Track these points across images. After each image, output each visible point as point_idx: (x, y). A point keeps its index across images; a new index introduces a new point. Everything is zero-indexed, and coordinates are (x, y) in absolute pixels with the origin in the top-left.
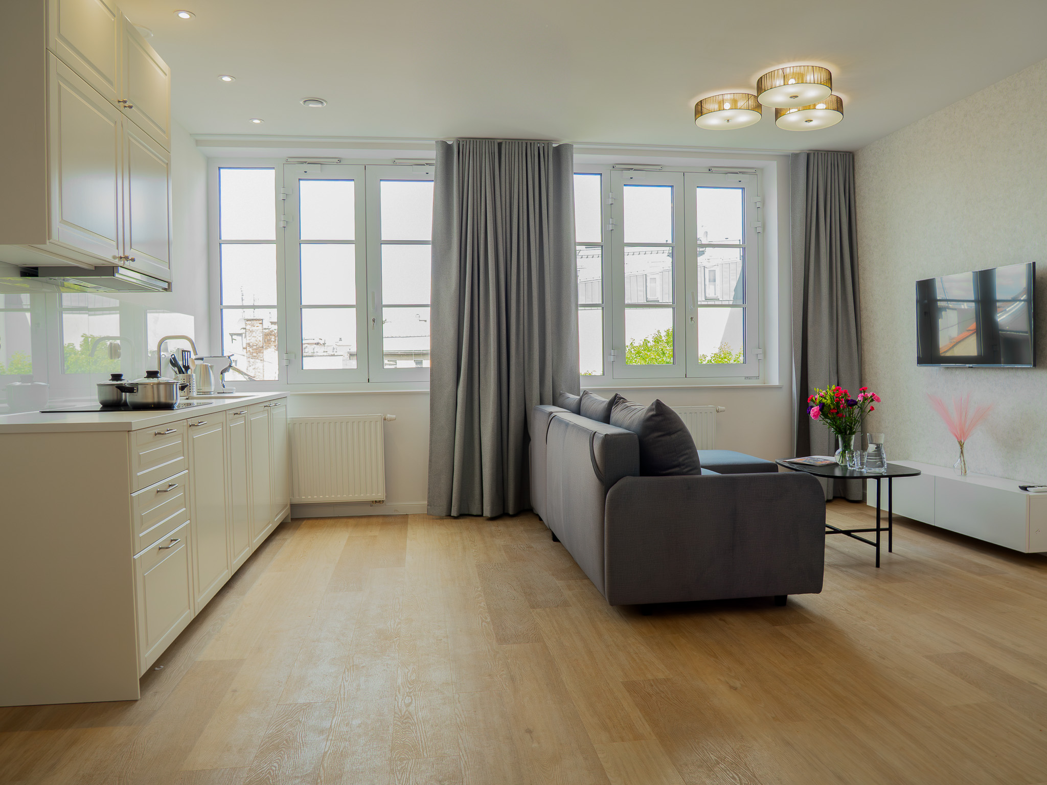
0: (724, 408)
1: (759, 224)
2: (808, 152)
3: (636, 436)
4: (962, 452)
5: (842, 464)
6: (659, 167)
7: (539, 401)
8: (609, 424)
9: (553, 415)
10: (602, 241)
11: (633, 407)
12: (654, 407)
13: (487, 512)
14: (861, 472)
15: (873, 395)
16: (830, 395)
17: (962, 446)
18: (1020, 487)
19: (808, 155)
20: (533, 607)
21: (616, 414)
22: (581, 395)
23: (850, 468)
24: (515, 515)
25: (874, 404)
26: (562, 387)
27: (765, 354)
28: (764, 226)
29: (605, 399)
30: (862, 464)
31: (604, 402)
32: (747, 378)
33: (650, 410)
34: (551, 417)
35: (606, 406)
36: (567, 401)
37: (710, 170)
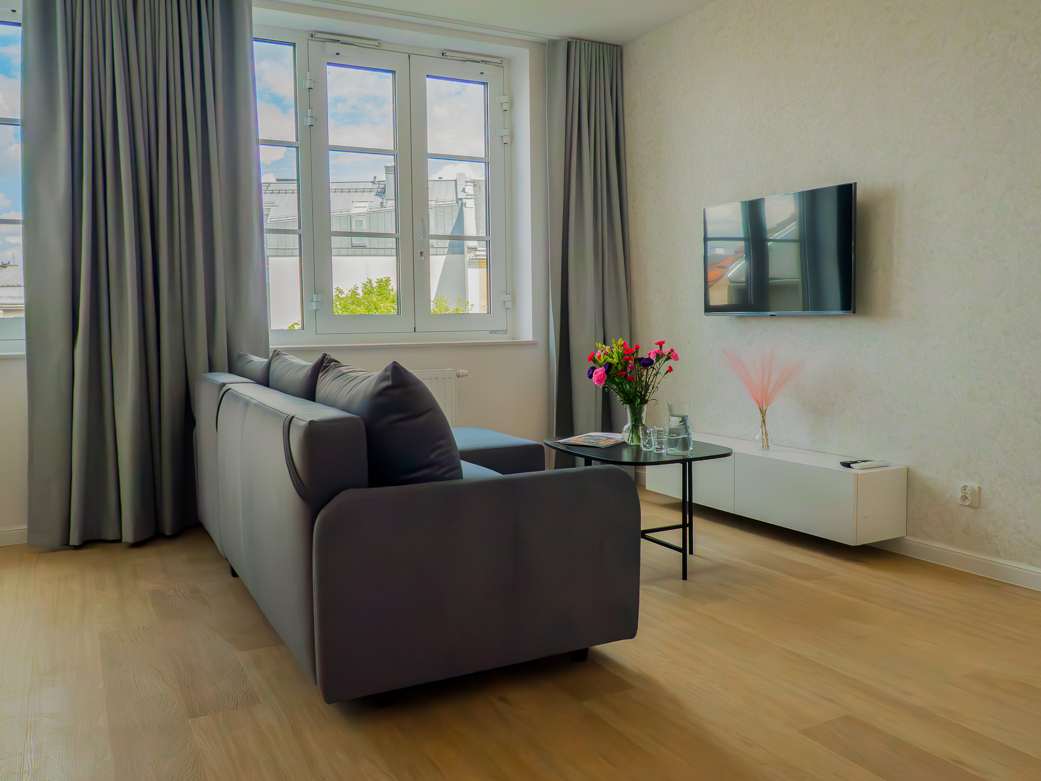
0: (466, 371)
1: (506, 132)
2: (569, 40)
3: (362, 422)
4: (764, 422)
5: (632, 444)
6: (376, 43)
7: (208, 368)
8: (315, 402)
9: (225, 388)
10: (297, 140)
11: (353, 374)
12: (389, 373)
13: (128, 535)
14: (661, 454)
15: (672, 350)
16: (618, 353)
17: (763, 413)
18: (841, 463)
19: (569, 44)
20: (194, 715)
21: (326, 385)
22: (271, 355)
23: (644, 449)
24: (173, 537)
25: (671, 362)
26: (243, 347)
27: (514, 300)
28: (512, 136)
29: (307, 363)
30: (660, 443)
31: (304, 366)
32: (492, 332)
33: (383, 378)
34: (223, 391)
35: (309, 373)
36: (249, 367)
37: (443, 54)
